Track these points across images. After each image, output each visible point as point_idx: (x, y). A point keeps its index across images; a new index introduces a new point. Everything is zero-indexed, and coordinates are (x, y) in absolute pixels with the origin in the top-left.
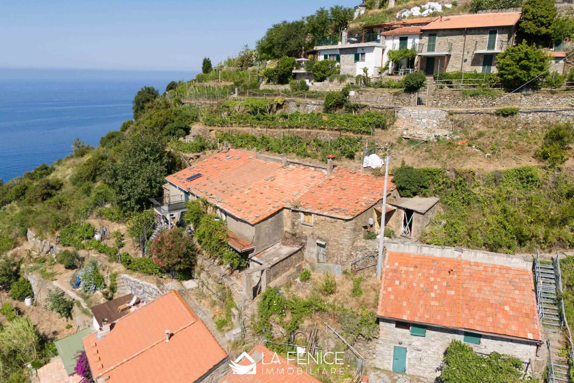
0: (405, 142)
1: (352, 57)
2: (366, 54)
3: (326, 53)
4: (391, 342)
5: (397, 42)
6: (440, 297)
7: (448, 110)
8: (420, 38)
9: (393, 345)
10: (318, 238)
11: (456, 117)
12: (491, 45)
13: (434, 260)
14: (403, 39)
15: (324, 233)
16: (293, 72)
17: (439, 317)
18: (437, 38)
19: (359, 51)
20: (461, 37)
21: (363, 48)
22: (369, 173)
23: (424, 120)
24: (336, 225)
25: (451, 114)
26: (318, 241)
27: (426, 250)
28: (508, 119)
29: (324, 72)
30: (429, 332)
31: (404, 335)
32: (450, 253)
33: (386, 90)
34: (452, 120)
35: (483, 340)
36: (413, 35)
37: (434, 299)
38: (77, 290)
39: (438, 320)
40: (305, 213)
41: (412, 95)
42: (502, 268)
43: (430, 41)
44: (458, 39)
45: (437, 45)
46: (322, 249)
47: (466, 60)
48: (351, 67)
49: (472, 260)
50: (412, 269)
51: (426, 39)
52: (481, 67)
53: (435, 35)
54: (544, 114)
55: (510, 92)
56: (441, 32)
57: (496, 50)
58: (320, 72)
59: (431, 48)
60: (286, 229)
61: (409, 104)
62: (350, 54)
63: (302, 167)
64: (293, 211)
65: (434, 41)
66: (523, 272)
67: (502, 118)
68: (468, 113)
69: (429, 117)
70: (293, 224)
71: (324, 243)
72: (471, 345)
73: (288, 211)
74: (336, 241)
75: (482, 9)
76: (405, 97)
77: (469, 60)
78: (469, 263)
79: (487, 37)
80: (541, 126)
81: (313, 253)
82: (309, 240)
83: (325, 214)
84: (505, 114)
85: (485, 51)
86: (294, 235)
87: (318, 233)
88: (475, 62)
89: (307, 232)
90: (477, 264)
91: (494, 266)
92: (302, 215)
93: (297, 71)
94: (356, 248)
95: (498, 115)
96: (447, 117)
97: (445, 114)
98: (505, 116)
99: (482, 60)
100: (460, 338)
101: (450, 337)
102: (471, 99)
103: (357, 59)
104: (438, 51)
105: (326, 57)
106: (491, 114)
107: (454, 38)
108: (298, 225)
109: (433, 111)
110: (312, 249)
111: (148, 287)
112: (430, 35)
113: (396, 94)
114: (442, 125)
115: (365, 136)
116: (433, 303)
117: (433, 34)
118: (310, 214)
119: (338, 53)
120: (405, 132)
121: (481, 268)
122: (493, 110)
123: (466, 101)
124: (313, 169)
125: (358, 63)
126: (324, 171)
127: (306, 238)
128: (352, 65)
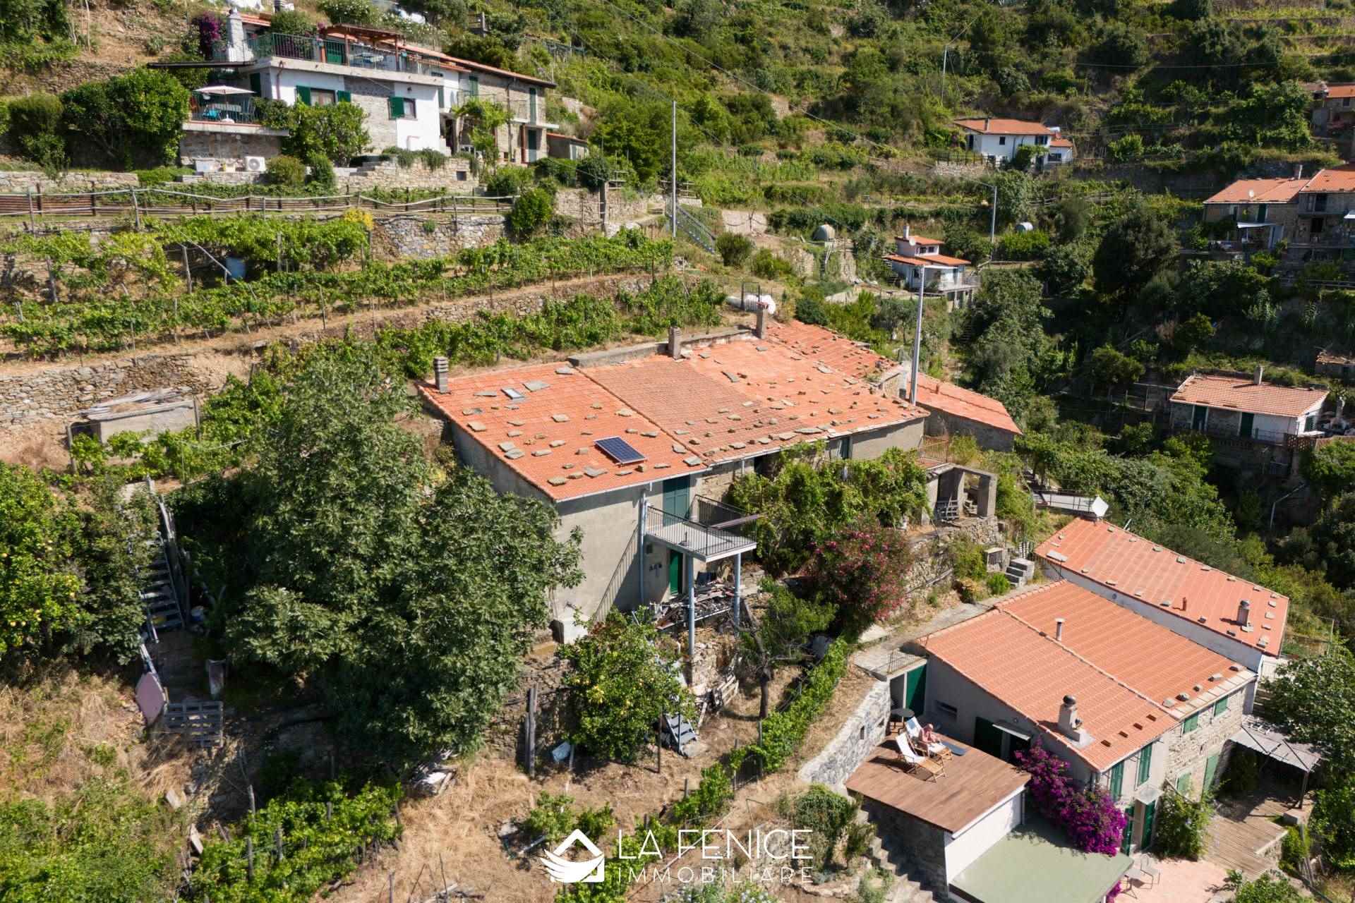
1: (382, 104)
2: (418, 103)
3: (305, 83)
8: (459, 81)
12: (533, 116)
16: (187, 127)
18: (480, 86)
19: (398, 93)
20: (503, 91)
21: (410, 86)
44: (501, 94)
47: (512, 136)
48: (382, 130)
52: (527, 152)
53: (476, 79)
56: (481, 77)
57: (538, 124)
62: (376, 95)
76: (588, 199)
77: (515, 137)
79: (527, 96)
85: (528, 121)
88: (521, 142)
93: (209, 127)
99: (527, 137)
103: (397, 109)
105: (304, 93)
107: (496, 90)
112: (471, 78)
117: (474, 76)
119: (339, 87)
125: (400, 122)
128: (382, 124)
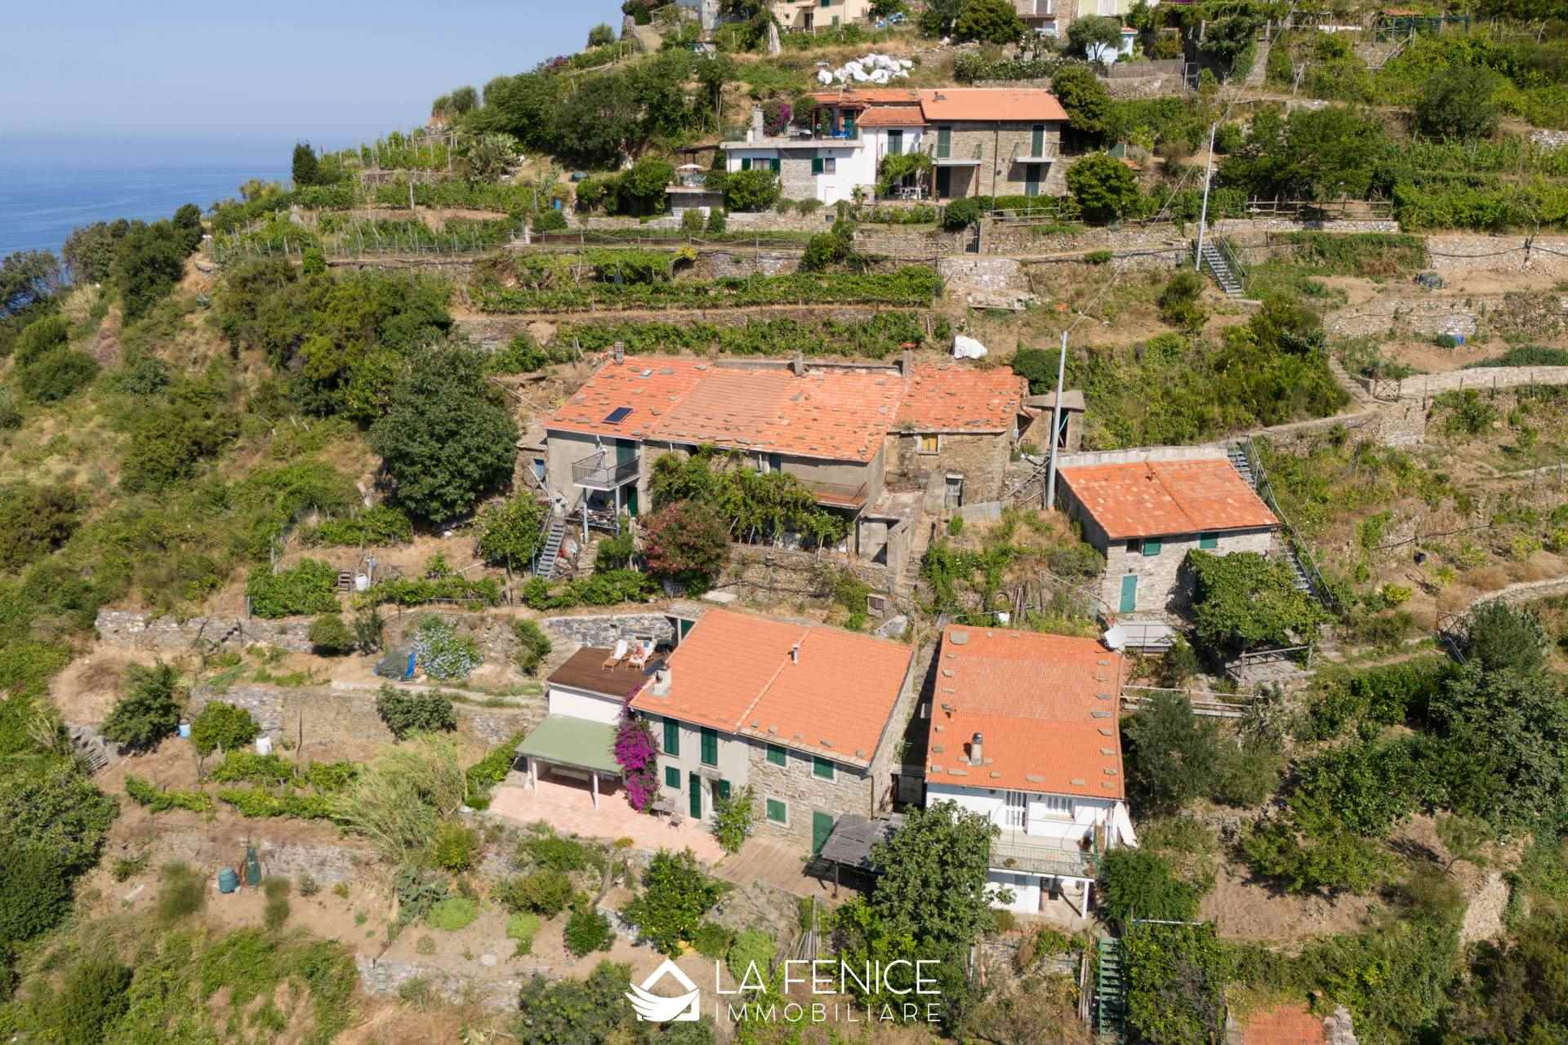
0: (976, 314)
1: (806, 165)
2: (838, 160)
3: (746, 156)
4: (1121, 572)
5: (884, 138)
6: (1159, 505)
7: (1019, 258)
8: (925, 133)
9: (1121, 576)
10: (950, 471)
11: (1032, 269)
12: (1037, 151)
13: (1121, 468)
14: (895, 133)
15: (960, 461)
16: (668, 190)
17: (1174, 525)
18: (952, 134)
19: (821, 156)
20: (990, 134)
21: (830, 150)
22: (969, 366)
23: (986, 278)
24: (982, 444)
25: (1024, 264)
26: (950, 476)
27: (1107, 458)
28: (1099, 268)
29: (753, 193)
30: (1165, 547)
31: (1135, 559)
32: (1135, 456)
33: (909, 227)
34: (1027, 274)
35: (1221, 541)
36: (911, 127)
37: (1154, 508)
38: (418, 681)
39: (1174, 528)
40: (925, 436)
41: (958, 236)
42: (1197, 463)
43: (940, 140)
44: (987, 136)
45: (952, 145)
46: (952, 488)
47: (999, 173)
48: (806, 183)
49: (1163, 460)
50: (1104, 483)
51: (933, 135)
52: (1023, 184)
53: (948, 129)
54: (1141, 258)
55: (1096, 226)
56: (959, 125)
57: (1044, 159)
58: (746, 194)
59: (944, 151)
60: (887, 468)
61: (954, 252)
62: (802, 159)
63: (839, 372)
64: (902, 436)
65: (948, 140)
66: (1219, 463)
67: (1092, 266)
68: (1047, 261)
69: (994, 271)
70: (902, 457)
71: (960, 477)
72: (1207, 551)
73: (891, 438)
74: (980, 469)
75: (980, 78)
76: (945, 239)
77: (1005, 173)
78: (1161, 464)
79: (1029, 135)
80: (1141, 276)
81: (939, 497)
82: (934, 476)
83: (962, 430)
84: (1095, 260)
85: (1027, 158)
86: (904, 475)
87: (948, 463)
88: (1013, 176)
89: (928, 465)
90: (1170, 464)
91: (1189, 463)
92: (919, 439)
93: (680, 190)
94: (1011, 475)
95: (1087, 262)
96: (1019, 270)
97: (1015, 266)
98: (1096, 263)
99: (1024, 172)
100: (1195, 545)
101: (1184, 547)
102: (1044, 240)
103: (817, 168)
104: (957, 158)
105: (746, 164)
106: (1077, 261)
107: (978, 135)
108: (910, 459)
109: (998, 261)
110: (937, 492)
111: (638, 620)
112: (940, 129)
113: (931, 235)
114: (1014, 284)
115: (922, 310)
116: (1157, 513)
117: (945, 126)
118: (934, 435)
119: (774, 156)
120: (970, 299)
121: (1176, 467)
122: (1080, 254)
123: (1037, 243)
124: (864, 371)
125: (820, 177)
126: (889, 372)
127: (927, 475)
128: (808, 179)
